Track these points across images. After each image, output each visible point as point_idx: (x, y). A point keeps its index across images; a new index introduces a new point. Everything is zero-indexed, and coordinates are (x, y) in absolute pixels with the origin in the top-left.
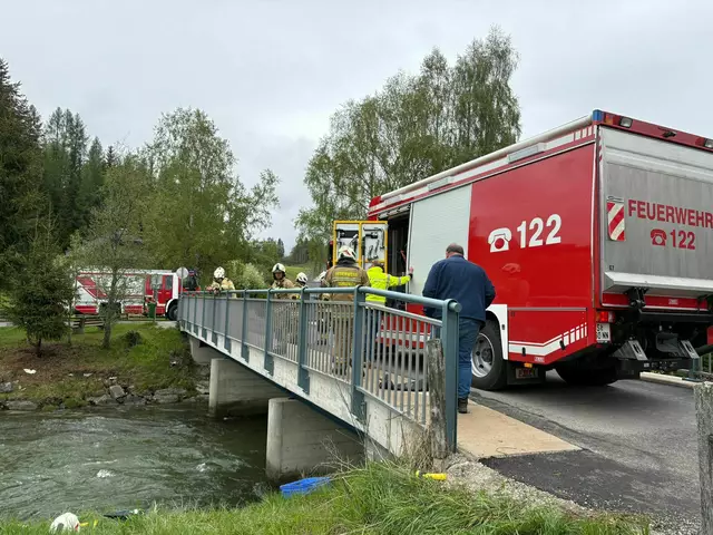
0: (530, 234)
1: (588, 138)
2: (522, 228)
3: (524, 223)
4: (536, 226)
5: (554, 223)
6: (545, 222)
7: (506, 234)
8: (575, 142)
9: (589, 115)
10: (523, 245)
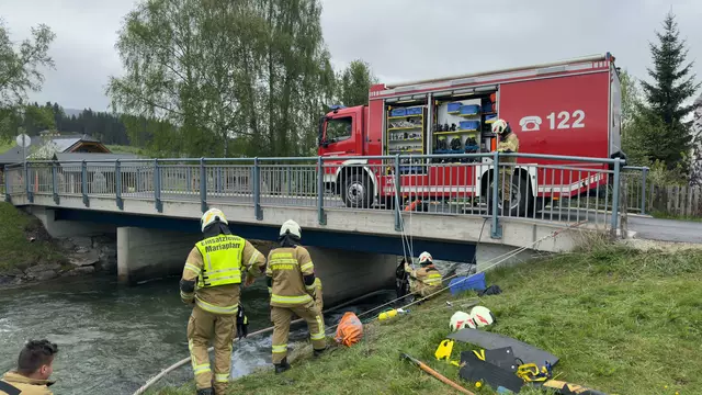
0: (557, 121)
1: (603, 68)
2: (552, 117)
3: (553, 114)
4: (564, 117)
5: (578, 116)
6: (571, 115)
7: (538, 120)
8: (593, 69)
9: (603, 55)
10: (552, 127)
